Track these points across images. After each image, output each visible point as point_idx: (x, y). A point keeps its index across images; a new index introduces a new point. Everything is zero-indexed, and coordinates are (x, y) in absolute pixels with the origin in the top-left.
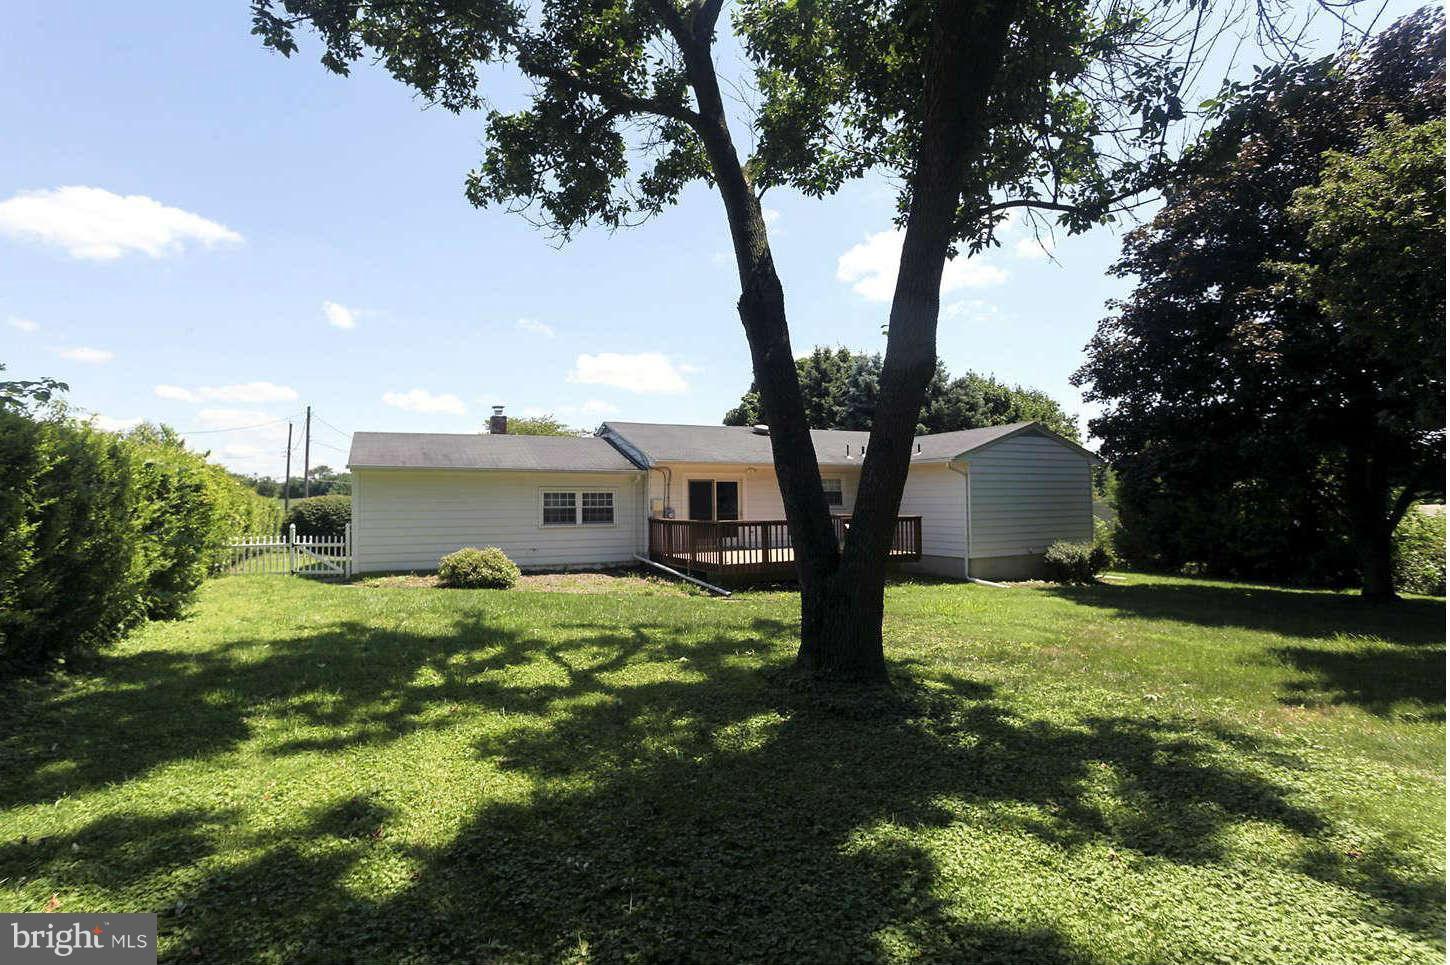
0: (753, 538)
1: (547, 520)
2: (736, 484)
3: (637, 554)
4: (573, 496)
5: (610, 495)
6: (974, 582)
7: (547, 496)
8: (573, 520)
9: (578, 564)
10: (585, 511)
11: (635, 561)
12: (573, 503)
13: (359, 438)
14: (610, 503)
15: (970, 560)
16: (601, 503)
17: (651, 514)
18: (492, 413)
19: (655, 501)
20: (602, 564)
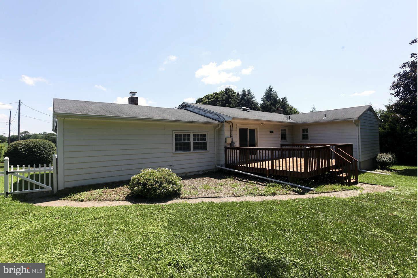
0: (261, 155)
1: (177, 149)
2: (255, 130)
3: (217, 165)
4: (189, 136)
5: (205, 136)
6: (366, 172)
7: (176, 135)
8: (189, 149)
9: (192, 172)
10: (194, 144)
11: (216, 168)
12: (189, 140)
13: (56, 102)
14: (205, 139)
15: (360, 162)
16: (201, 140)
17: (226, 145)
18: (130, 95)
19: (228, 138)
20: (202, 171)
